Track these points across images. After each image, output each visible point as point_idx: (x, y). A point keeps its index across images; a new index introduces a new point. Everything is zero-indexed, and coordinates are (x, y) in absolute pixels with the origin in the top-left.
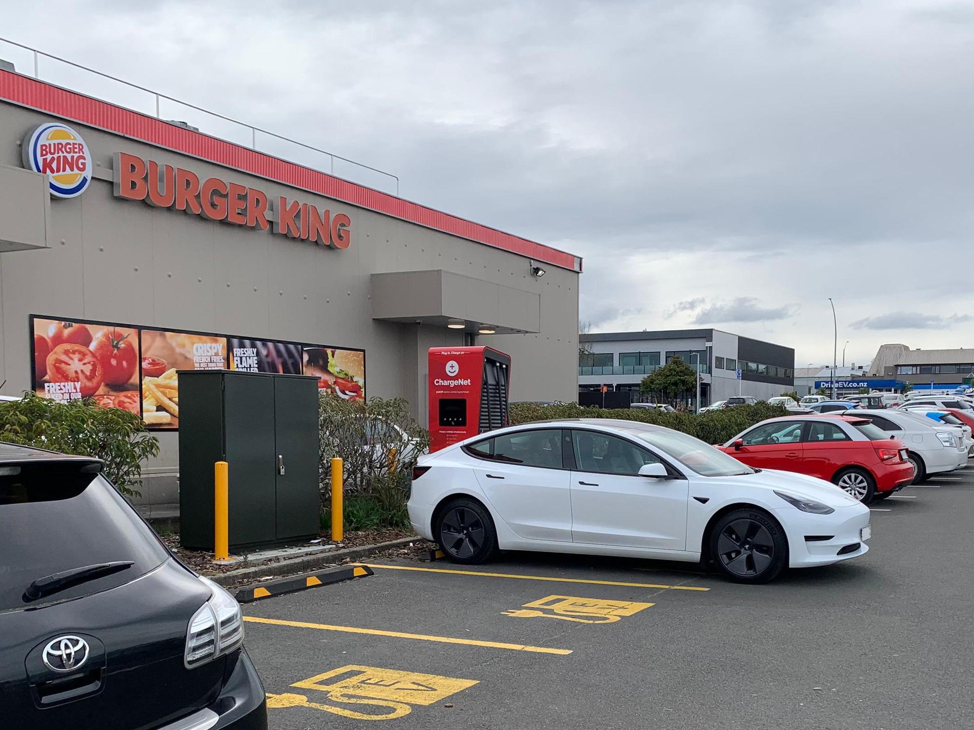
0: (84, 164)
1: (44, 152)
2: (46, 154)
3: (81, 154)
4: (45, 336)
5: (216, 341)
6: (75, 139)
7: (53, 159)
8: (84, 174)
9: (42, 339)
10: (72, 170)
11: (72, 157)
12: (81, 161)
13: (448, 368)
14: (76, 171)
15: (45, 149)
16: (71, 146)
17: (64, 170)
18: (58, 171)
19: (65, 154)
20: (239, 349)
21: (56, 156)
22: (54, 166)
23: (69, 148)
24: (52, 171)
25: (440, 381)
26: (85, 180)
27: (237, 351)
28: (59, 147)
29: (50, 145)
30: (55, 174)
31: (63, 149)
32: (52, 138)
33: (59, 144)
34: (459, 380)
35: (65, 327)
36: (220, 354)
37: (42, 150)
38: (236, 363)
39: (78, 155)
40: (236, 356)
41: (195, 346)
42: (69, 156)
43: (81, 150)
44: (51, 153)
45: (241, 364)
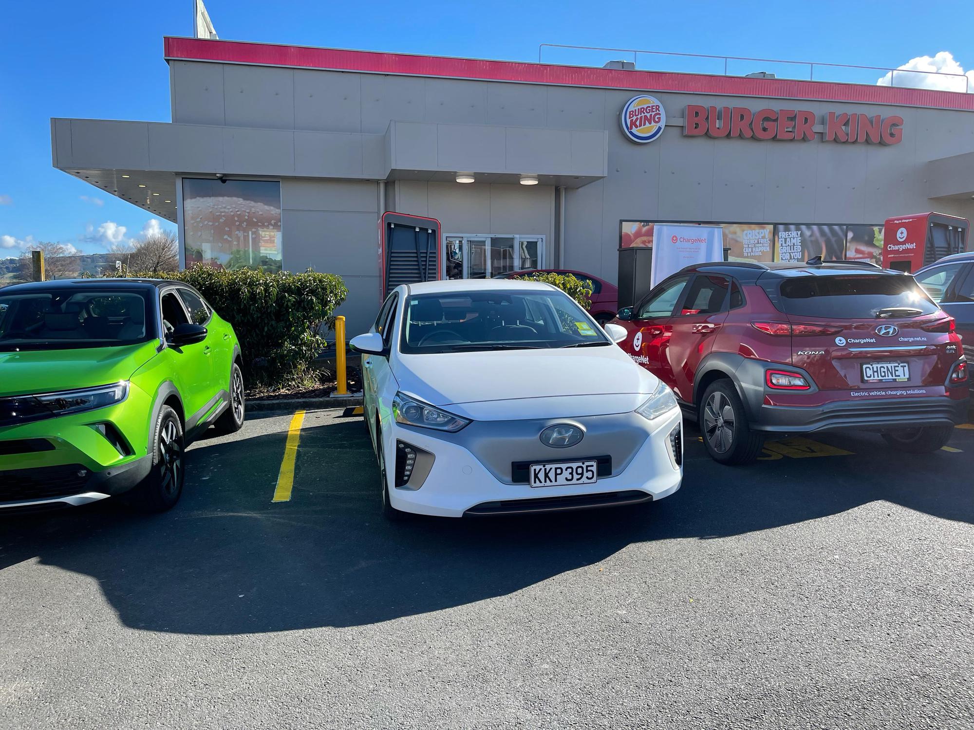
0: (659, 118)
1: (631, 116)
2: (633, 117)
3: (658, 112)
4: (630, 233)
5: (764, 228)
6: (653, 103)
7: (637, 119)
8: (659, 125)
9: (627, 235)
10: (650, 124)
11: (651, 115)
12: (658, 116)
13: (899, 235)
14: (653, 123)
15: (632, 113)
16: (651, 108)
17: (644, 124)
18: (640, 126)
19: (646, 114)
20: (784, 233)
21: (639, 117)
22: (638, 123)
23: (649, 110)
24: (636, 127)
25: (892, 246)
26: (660, 128)
27: (782, 234)
28: (641, 111)
29: (635, 110)
30: (639, 128)
31: (645, 111)
32: (637, 106)
33: (641, 108)
34: (907, 244)
35: (644, 226)
36: (767, 237)
37: (630, 114)
38: (780, 243)
39: (655, 113)
40: (781, 238)
41: (745, 232)
42: (648, 115)
43: (658, 109)
44: (636, 115)
45: (785, 243)
